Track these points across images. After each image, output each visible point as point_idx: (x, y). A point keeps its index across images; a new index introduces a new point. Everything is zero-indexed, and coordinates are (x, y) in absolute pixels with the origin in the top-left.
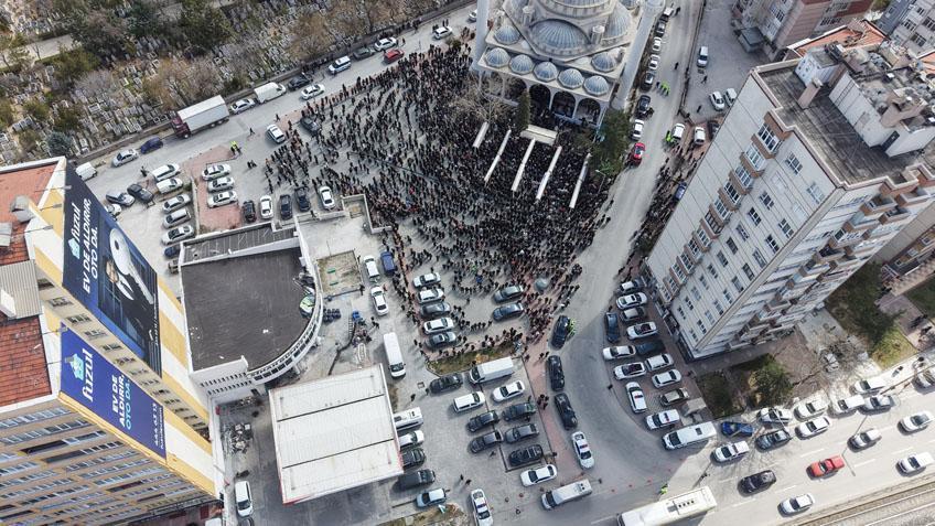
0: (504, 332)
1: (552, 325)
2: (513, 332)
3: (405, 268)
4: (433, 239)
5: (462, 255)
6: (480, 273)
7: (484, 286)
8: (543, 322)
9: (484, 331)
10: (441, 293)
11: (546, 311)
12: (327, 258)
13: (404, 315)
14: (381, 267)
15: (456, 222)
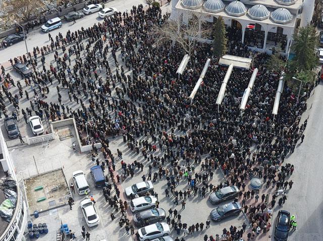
0: (225, 231)
1: (272, 221)
2: (233, 229)
3: (115, 178)
4: (143, 152)
5: (173, 163)
6: (193, 177)
7: (199, 189)
8: (263, 217)
9: (203, 233)
10: (154, 200)
11: (263, 207)
12: (35, 178)
13: (115, 225)
14: (90, 180)
15: (166, 135)
